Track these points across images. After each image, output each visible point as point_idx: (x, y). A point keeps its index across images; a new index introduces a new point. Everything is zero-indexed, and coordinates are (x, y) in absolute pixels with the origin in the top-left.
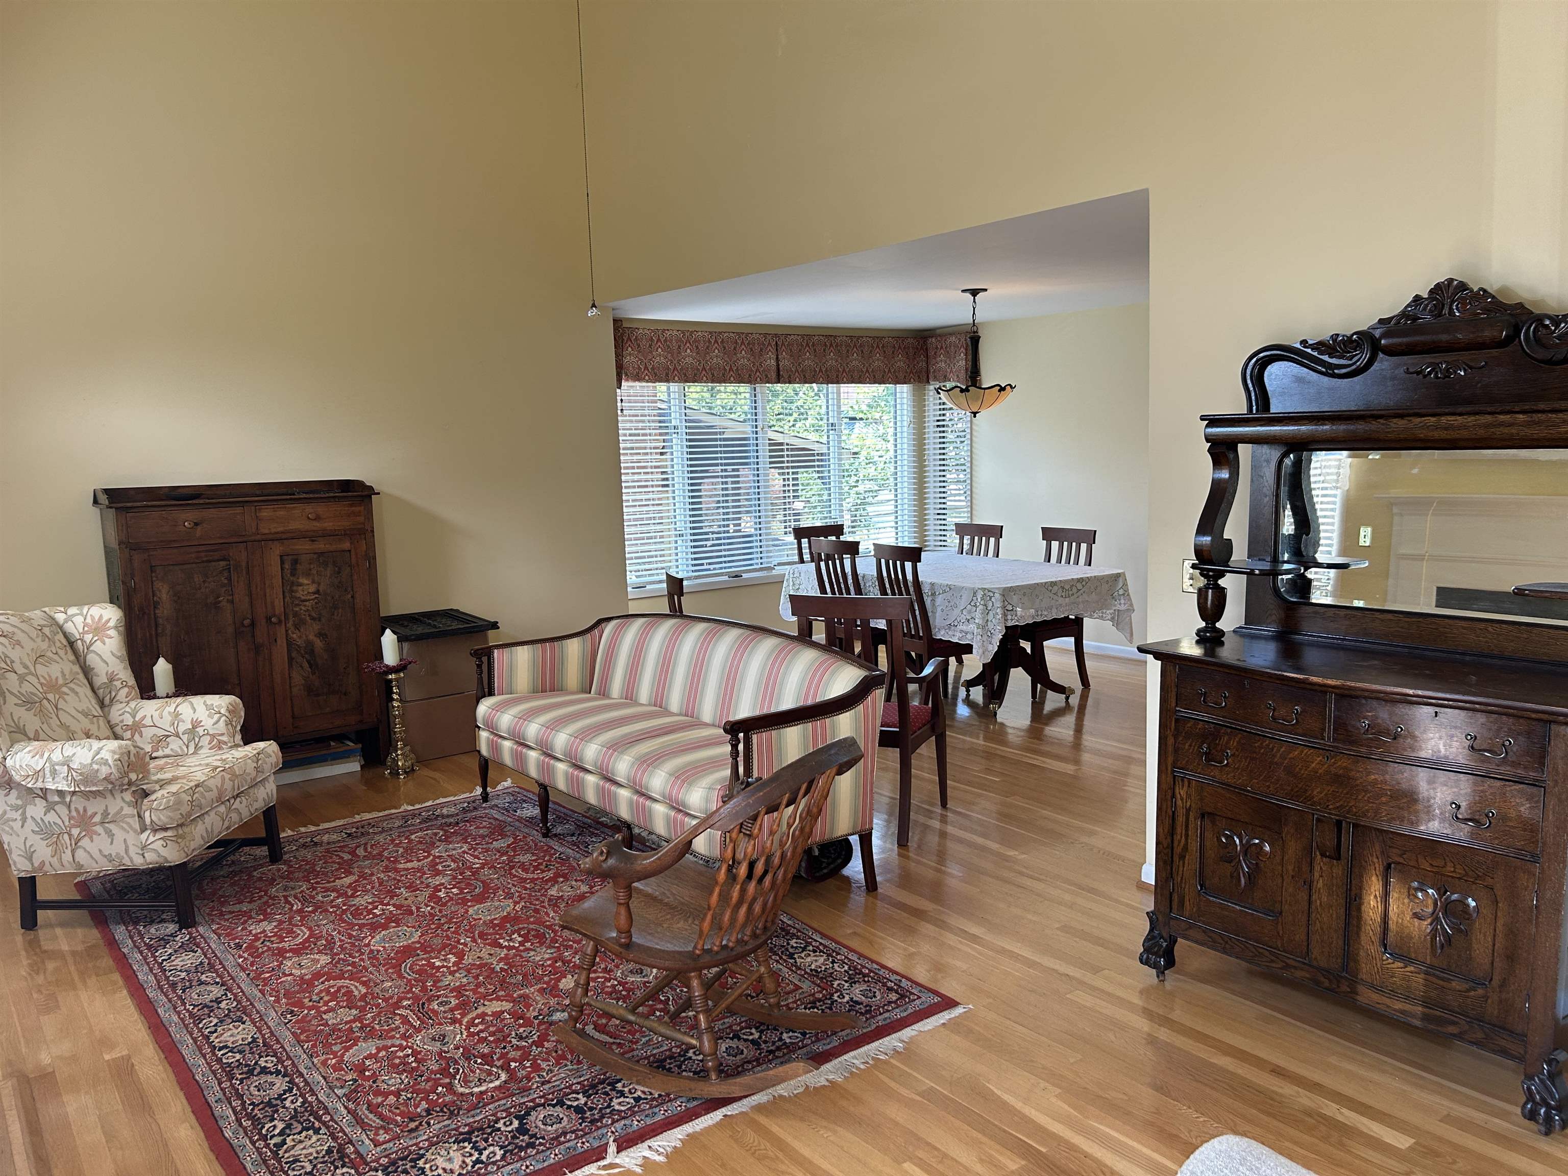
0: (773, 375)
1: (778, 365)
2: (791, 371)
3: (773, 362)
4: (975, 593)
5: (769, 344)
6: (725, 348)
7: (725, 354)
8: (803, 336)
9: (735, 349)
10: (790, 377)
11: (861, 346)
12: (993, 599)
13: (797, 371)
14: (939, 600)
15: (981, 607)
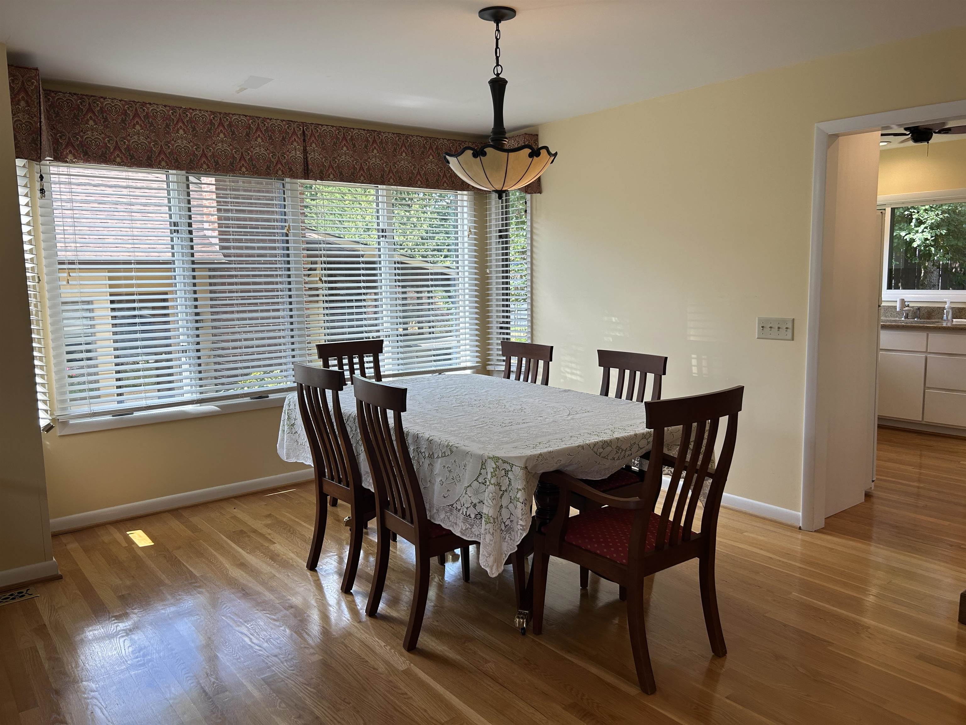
0: (300, 168)
1: (306, 159)
2: (324, 166)
3: (299, 154)
4: (483, 464)
5: (294, 133)
6: (233, 133)
7: (234, 139)
8: (338, 128)
9: (248, 135)
10: (321, 172)
11: (410, 145)
12: (510, 475)
13: (331, 166)
14: (438, 466)
15: (492, 488)
